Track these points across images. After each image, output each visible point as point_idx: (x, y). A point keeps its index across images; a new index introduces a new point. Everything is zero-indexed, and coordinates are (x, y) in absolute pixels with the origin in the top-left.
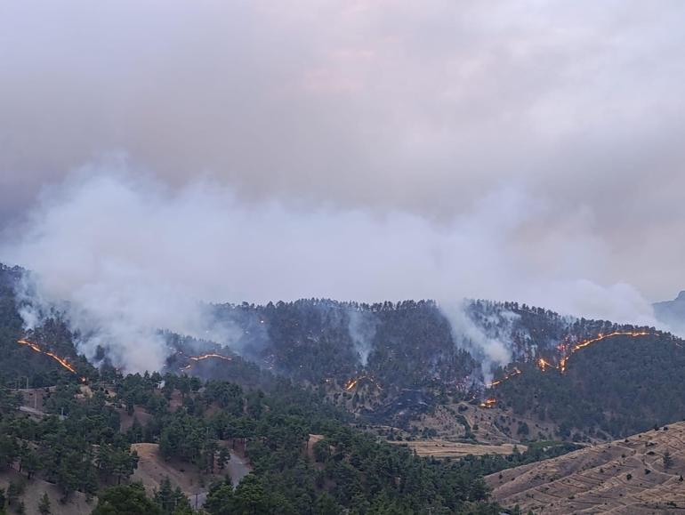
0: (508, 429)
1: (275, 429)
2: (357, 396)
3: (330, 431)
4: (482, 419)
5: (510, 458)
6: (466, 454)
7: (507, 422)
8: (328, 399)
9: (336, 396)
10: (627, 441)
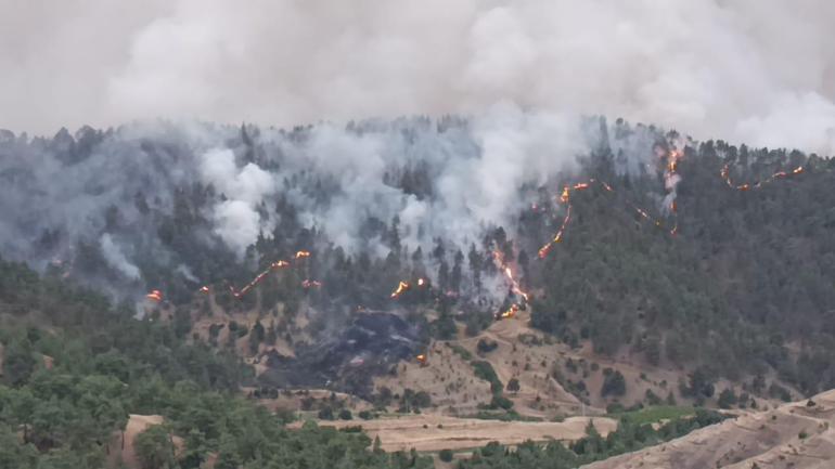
0: (581, 386)
1: (52, 406)
2: (259, 328)
3: (175, 407)
4: (527, 368)
5: (579, 447)
6: (484, 443)
7: (580, 371)
8: (196, 336)
9: (214, 330)
10: (811, 404)
